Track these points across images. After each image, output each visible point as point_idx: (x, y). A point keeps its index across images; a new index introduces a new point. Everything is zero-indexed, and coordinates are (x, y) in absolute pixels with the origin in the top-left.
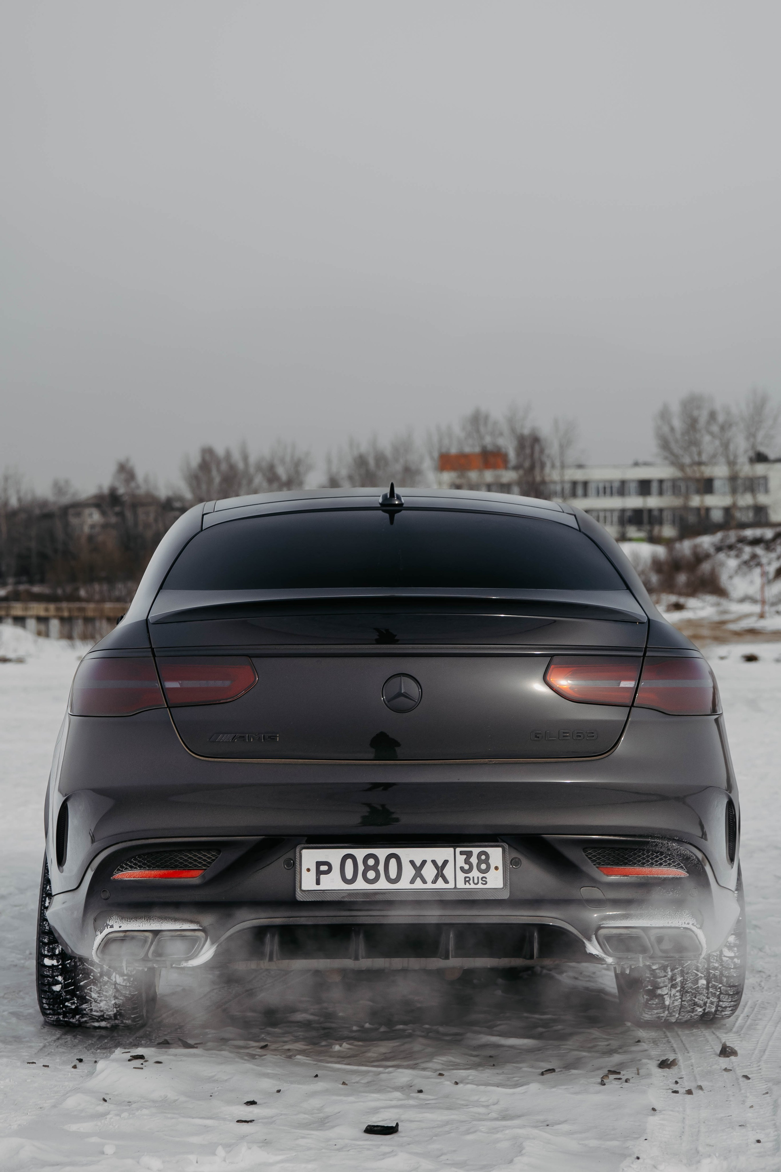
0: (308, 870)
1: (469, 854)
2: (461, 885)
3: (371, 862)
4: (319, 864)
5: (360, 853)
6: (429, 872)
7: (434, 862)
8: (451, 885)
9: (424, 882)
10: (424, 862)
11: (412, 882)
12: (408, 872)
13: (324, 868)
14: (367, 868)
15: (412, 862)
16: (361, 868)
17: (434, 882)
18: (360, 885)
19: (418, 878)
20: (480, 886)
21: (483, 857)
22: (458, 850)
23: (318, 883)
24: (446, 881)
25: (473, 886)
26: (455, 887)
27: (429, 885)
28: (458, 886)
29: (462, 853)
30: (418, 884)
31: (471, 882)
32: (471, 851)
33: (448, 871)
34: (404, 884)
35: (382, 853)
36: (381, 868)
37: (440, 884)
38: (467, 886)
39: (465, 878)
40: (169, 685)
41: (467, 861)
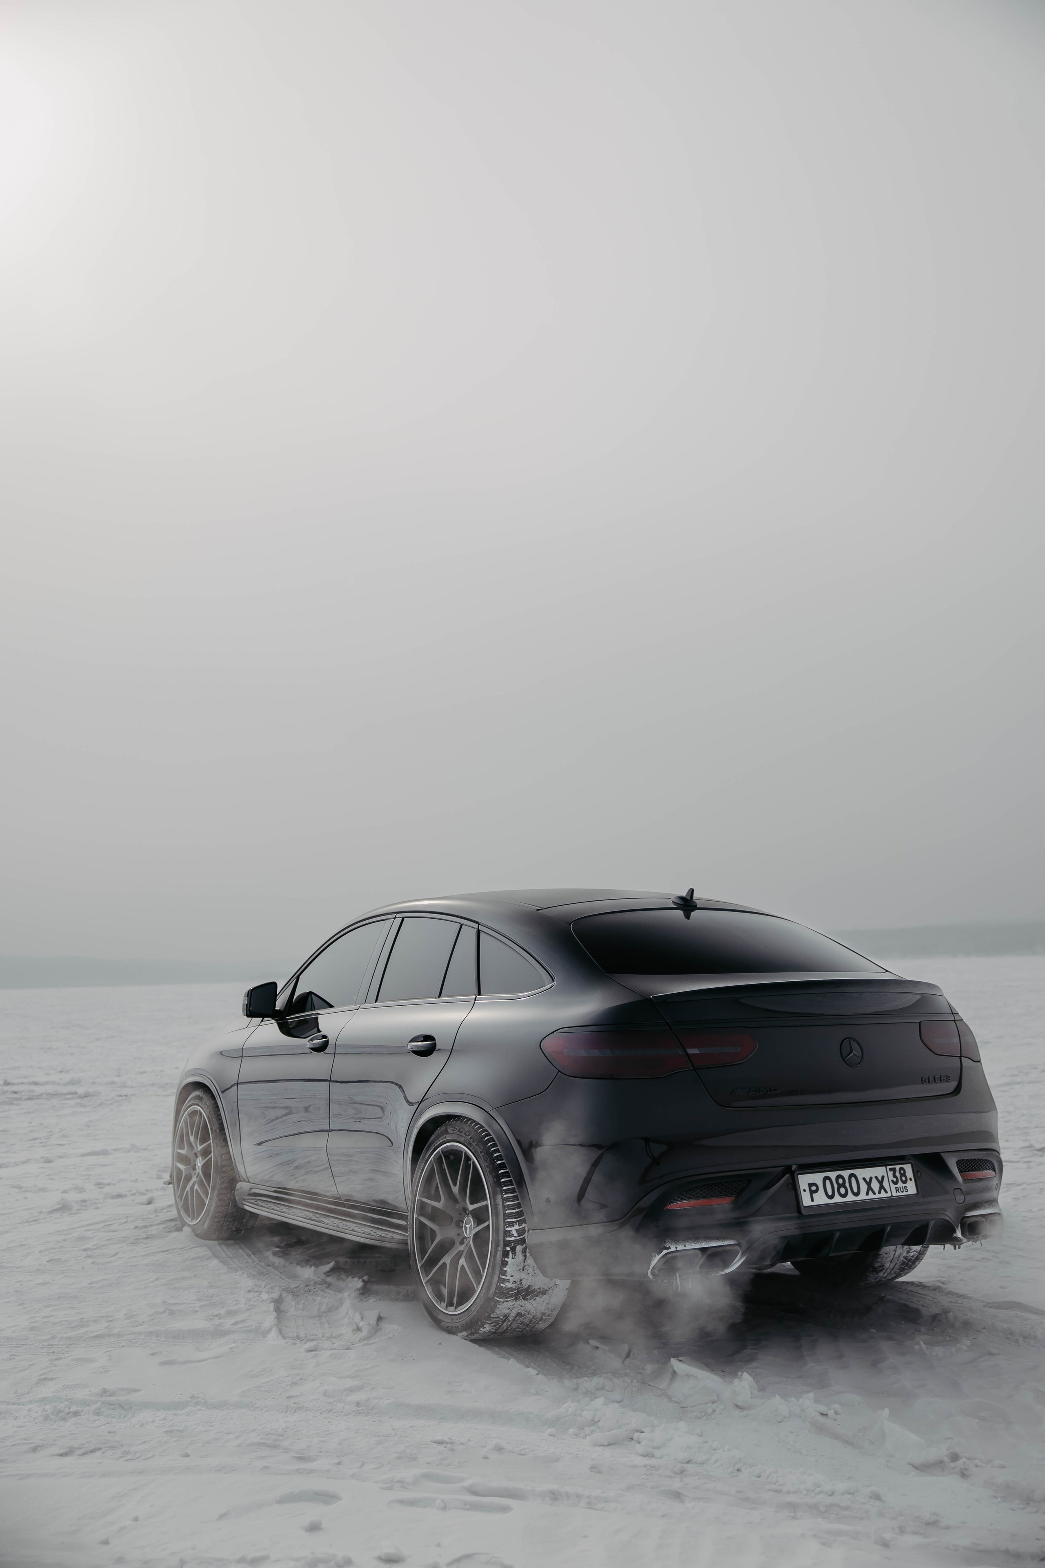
0: (804, 1191)
1: (894, 1170)
2: (895, 1194)
3: (841, 1181)
4: (810, 1185)
5: (833, 1175)
6: (875, 1185)
7: (876, 1178)
8: (889, 1195)
9: (874, 1193)
10: (871, 1178)
11: (867, 1194)
12: (864, 1187)
13: (814, 1188)
14: (840, 1186)
15: (864, 1179)
16: (836, 1186)
17: (880, 1193)
18: (837, 1199)
19: (870, 1191)
20: (905, 1193)
21: (902, 1172)
22: (888, 1167)
23: (812, 1200)
24: (886, 1192)
25: (901, 1194)
26: (892, 1196)
27: (877, 1196)
28: (893, 1195)
29: (891, 1170)
30: (871, 1196)
31: (899, 1191)
32: (895, 1168)
33: (885, 1184)
34: (863, 1196)
35: (846, 1174)
36: (847, 1185)
37: (883, 1195)
38: (898, 1194)
39: (896, 1188)
40: (691, 1051)
41: (894, 1176)
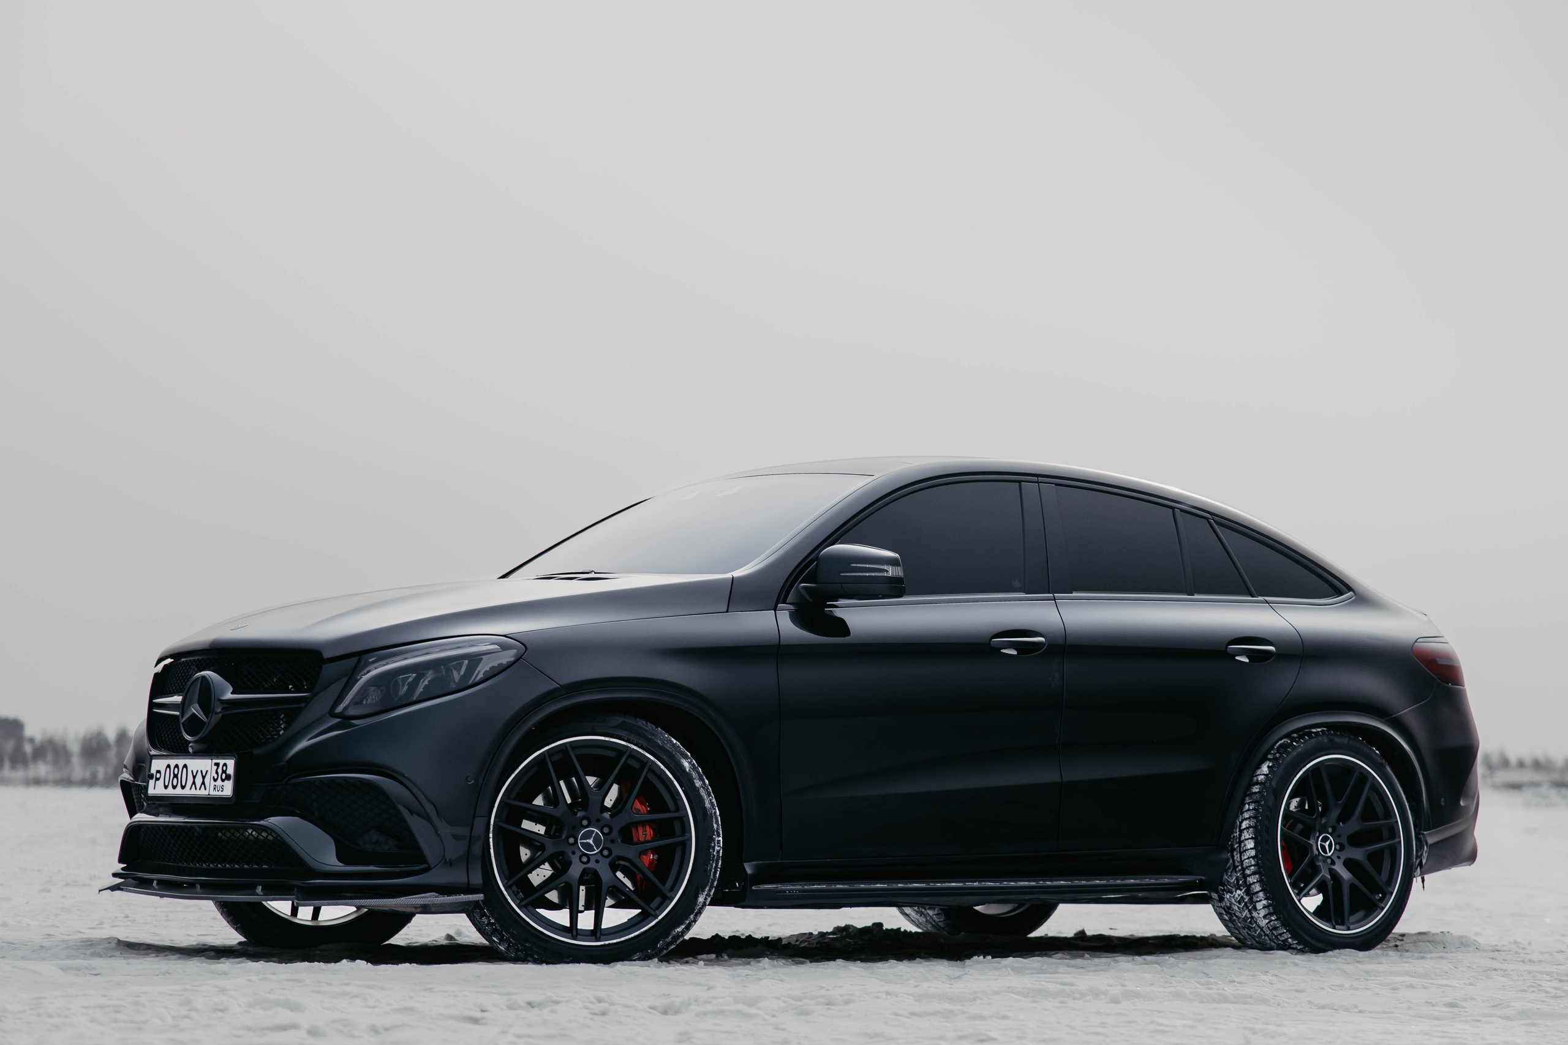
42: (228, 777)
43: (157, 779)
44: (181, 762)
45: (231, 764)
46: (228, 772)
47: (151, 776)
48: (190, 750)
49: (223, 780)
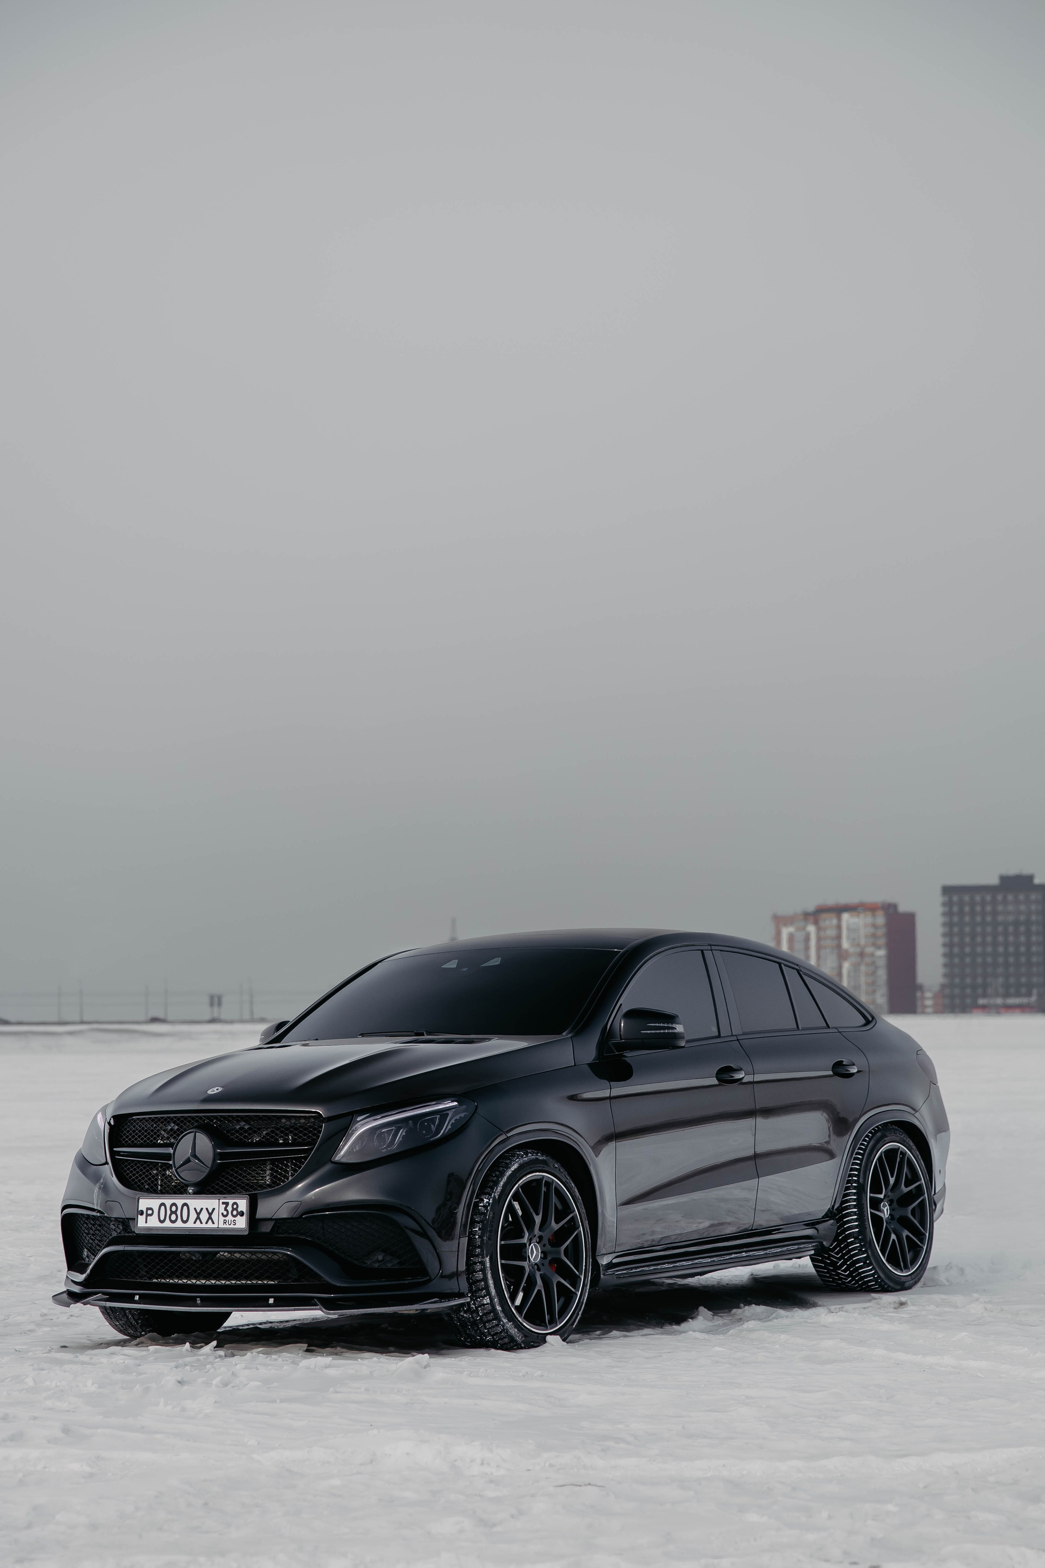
42: (242, 1214)
43: (147, 1215)
44: (180, 1202)
45: (243, 1204)
46: (239, 1210)
47: (142, 1213)
48: (190, 1191)
49: (234, 1216)
